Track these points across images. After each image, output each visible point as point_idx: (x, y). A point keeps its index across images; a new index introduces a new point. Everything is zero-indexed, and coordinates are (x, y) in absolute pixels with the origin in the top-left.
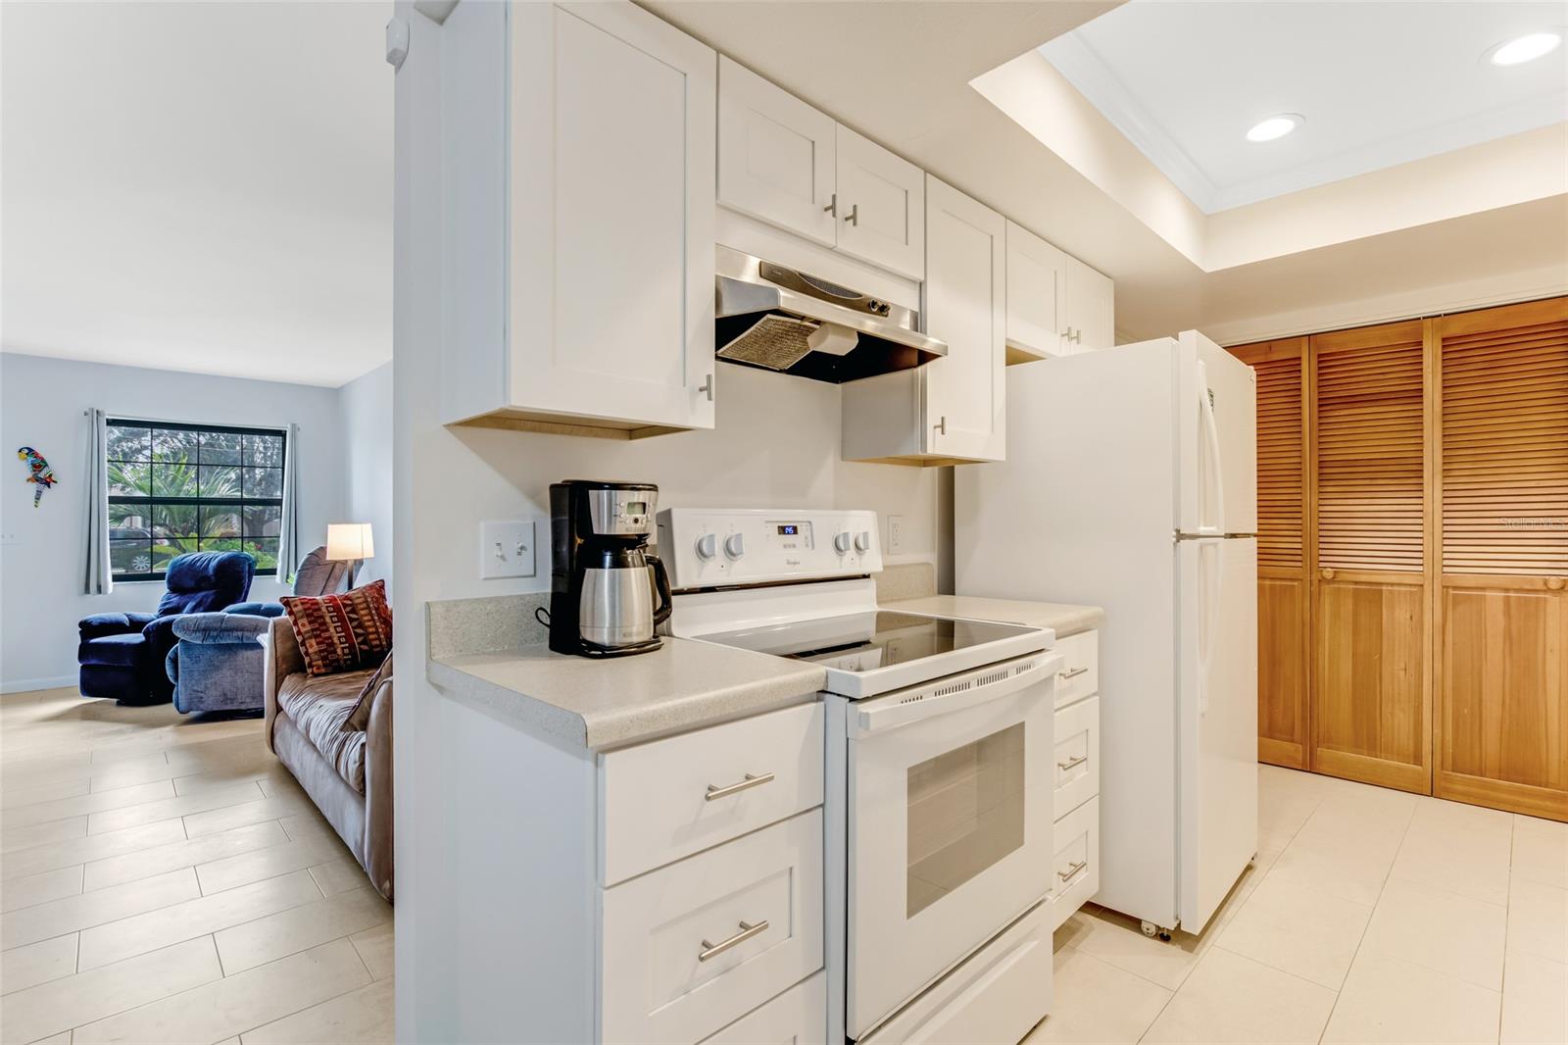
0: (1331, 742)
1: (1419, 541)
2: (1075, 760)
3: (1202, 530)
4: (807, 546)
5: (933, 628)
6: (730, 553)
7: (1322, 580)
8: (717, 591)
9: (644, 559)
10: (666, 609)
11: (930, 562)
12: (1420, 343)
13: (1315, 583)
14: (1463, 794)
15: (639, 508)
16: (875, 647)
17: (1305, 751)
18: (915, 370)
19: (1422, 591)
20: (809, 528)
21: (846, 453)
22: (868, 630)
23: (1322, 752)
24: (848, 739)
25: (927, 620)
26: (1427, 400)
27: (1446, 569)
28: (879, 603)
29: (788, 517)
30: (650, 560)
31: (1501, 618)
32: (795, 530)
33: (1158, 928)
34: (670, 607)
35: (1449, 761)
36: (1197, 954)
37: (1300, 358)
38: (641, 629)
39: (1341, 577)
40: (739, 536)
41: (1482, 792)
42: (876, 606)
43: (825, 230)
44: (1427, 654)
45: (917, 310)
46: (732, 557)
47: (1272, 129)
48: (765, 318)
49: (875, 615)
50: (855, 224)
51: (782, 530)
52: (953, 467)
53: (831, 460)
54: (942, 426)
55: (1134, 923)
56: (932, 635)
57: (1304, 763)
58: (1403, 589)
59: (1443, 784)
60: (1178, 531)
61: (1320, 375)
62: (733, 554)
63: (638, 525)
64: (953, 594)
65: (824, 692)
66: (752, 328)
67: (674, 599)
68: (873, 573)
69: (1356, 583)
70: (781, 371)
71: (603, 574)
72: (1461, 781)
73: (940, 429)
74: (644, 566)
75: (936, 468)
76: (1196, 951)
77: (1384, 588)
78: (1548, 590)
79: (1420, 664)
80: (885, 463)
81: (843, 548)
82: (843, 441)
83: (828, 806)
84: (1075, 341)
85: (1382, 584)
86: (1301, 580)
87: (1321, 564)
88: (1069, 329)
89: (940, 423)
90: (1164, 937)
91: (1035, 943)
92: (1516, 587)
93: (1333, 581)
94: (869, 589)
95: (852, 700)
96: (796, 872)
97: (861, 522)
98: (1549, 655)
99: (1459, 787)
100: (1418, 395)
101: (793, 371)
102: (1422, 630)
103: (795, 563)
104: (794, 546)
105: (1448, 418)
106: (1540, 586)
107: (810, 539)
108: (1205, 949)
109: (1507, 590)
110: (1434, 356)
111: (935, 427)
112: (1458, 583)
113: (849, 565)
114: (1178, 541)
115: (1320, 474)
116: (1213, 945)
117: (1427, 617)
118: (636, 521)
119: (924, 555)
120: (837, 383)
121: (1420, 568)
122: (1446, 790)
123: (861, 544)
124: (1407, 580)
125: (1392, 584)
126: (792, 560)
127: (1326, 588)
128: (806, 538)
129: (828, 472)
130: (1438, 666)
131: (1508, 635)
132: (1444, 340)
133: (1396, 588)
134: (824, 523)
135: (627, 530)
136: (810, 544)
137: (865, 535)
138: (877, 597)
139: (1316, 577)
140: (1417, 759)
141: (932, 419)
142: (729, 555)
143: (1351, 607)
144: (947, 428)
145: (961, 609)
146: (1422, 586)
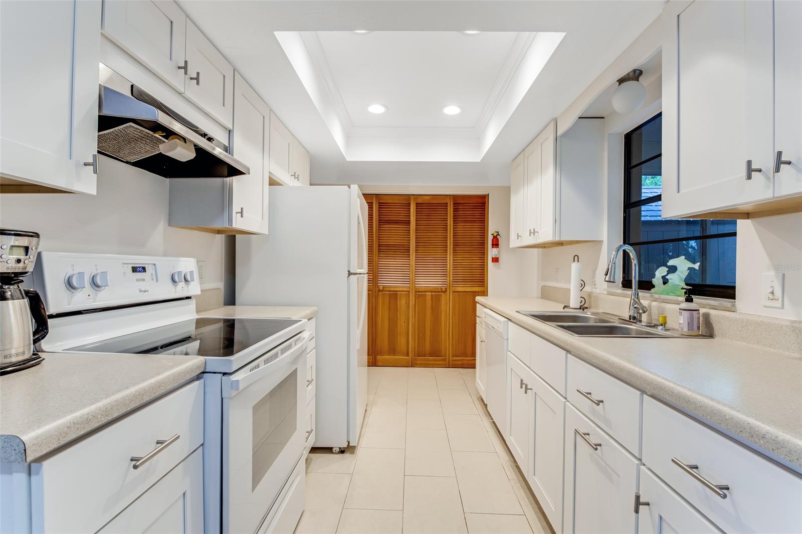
0: (381, 353)
1: (408, 275)
2: (309, 381)
3: (359, 271)
4: (153, 279)
5: (221, 325)
6: (94, 284)
7: (379, 291)
8: (82, 314)
9: (23, 293)
10: (42, 330)
11: (220, 288)
12: (410, 204)
13: (377, 291)
14: (421, 364)
15: (22, 251)
16: (195, 339)
17: (373, 359)
18: (225, 179)
19: (409, 294)
20: (154, 268)
21: (171, 223)
22: (191, 330)
23: (379, 357)
24: (222, 398)
25: (216, 321)
26: (411, 224)
27: (416, 285)
28: (197, 312)
29: (139, 260)
30: (27, 293)
31: (430, 302)
32: (144, 269)
33: (340, 448)
34: (47, 328)
35: (416, 353)
36: (356, 454)
37: (372, 203)
38: (21, 350)
39: (385, 289)
40: (104, 274)
41: (426, 362)
42: (196, 315)
43: (178, 80)
44: (411, 315)
45: (227, 145)
46: (97, 289)
47: (377, 109)
48: (128, 124)
49: (195, 320)
50: (198, 83)
51: (135, 270)
52: (235, 235)
53: (162, 225)
54: (242, 213)
55: (329, 450)
56: (221, 328)
57: (372, 364)
58: (404, 293)
59: (415, 362)
60: (349, 271)
61: (379, 210)
62: (98, 286)
63: (21, 265)
64: (234, 304)
65: (204, 372)
66: (116, 129)
67: (50, 321)
68: (193, 296)
69: (390, 291)
70: (127, 162)
71: (8, 306)
72: (420, 359)
73: (240, 214)
74: (23, 298)
75: (224, 235)
76: (355, 453)
77: (398, 293)
78: (442, 292)
79: (408, 320)
80: (196, 230)
81: (177, 280)
82: (170, 214)
83: (206, 445)
84: (297, 179)
85: (397, 291)
86: (372, 291)
87: (379, 284)
88: (295, 173)
89: (240, 211)
90: (342, 451)
91: (300, 477)
92: (434, 291)
93: (382, 291)
94: (191, 305)
95: (224, 374)
96: (188, 495)
97: (187, 265)
98: (442, 313)
99: (419, 362)
100: (408, 223)
101: (139, 164)
102: (409, 307)
103: (145, 291)
104: (144, 280)
105: (417, 232)
106: (440, 290)
107: (154, 275)
108: (358, 451)
109: (432, 292)
110: (414, 209)
111: (237, 213)
112: (420, 290)
113: (181, 290)
114: (349, 276)
115: (379, 249)
116: (360, 447)
117: (411, 302)
118: (19, 261)
119: (218, 284)
120: (167, 178)
121: (409, 285)
122: (416, 364)
123: (189, 278)
124: (405, 289)
125: (401, 291)
126: (143, 289)
127: (380, 293)
128: (152, 274)
129: (160, 232)
130: (414, 320)
131: (432, 307)
132: (417, 204)
133: (401, 293)
134: (165, 265)
135: (8, 268)
136: (155, 278)
137: (191, 273)
138: (196, 308)
139: (377, 289)
140: (408, 355)
141: (236, 208)
142: (94, 287)
143: (388, 300)
144: (244, 214)
145: (239, 313)
146: (409, 291)
